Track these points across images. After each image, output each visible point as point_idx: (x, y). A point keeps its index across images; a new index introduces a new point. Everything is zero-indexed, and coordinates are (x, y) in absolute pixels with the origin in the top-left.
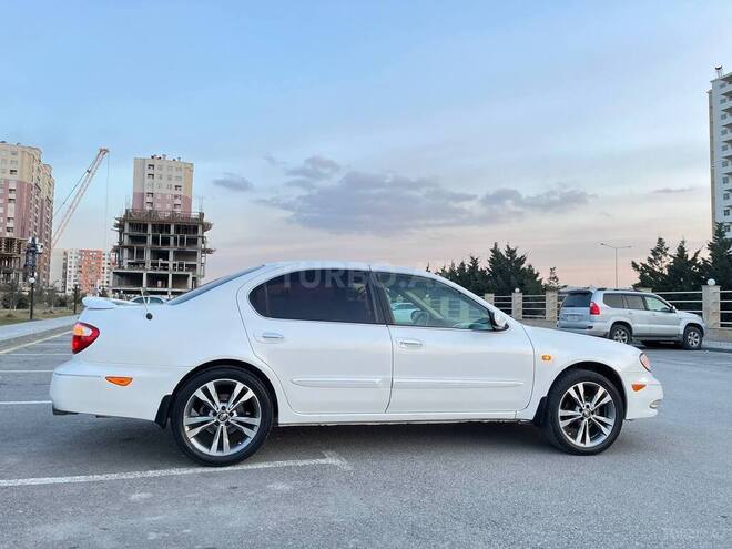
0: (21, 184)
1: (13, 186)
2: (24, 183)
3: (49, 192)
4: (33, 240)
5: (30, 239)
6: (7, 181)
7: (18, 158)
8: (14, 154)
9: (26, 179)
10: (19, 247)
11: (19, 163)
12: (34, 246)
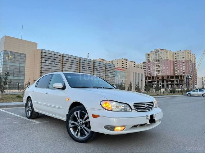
0: (186, 60)
1: (183, 61)
2: (187, 60)
3: (195, 61)
4: (188, 75)
5: (187, 75)
6: (182, 60)
7: (184, 54)
8: (183, 53)
9: (187, 59)
10: (184, 77)
11: (185, 55)
12: (188, 77)
